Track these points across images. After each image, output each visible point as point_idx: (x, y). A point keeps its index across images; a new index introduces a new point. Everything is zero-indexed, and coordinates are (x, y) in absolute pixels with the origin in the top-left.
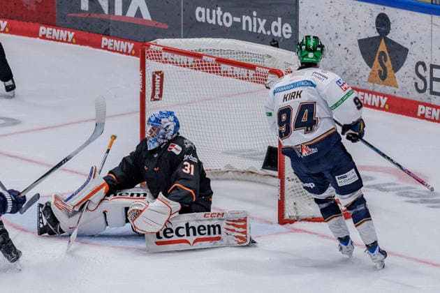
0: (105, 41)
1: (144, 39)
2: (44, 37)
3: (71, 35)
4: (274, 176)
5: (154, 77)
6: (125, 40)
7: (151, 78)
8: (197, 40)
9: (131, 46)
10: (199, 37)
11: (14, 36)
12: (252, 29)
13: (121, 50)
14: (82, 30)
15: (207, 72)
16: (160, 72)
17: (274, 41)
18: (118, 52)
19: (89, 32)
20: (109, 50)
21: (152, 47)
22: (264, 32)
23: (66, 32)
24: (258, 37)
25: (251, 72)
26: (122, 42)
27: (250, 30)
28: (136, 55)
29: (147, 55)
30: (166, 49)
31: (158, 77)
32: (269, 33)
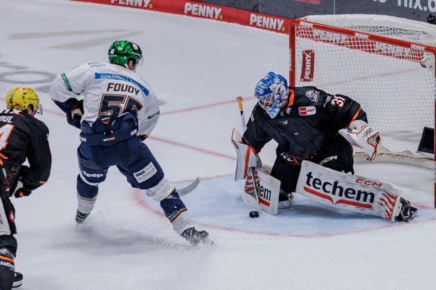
0: (254, 17)
1: (295, 15)
2: (190, 13)
3: (218, 11)
4: (430, 159)
5: (304, 56)
6: (275, 16)
7: (301, 57)
8: (349, 16)
9: (281, 23)
10: (351, 14)
11: (158, 13)
12: (408, 5)
13: (271, 28)
14: (229, 6)
15: (366, 51)
16: (311, 51)
17: (431, 16)
18: (267, 29)
19: (237, 8)
20: (258, 27)
21: (302, 23)
22: (421, 8)
23: (212, 8)
24: (414, 13)
25: (407, 50)
26: (272, 19)
27: (406, 5)
28: (286, 32)
29: (296, 32)
30: (317, 26)
31: (308, 56)
32: (425, 9)
